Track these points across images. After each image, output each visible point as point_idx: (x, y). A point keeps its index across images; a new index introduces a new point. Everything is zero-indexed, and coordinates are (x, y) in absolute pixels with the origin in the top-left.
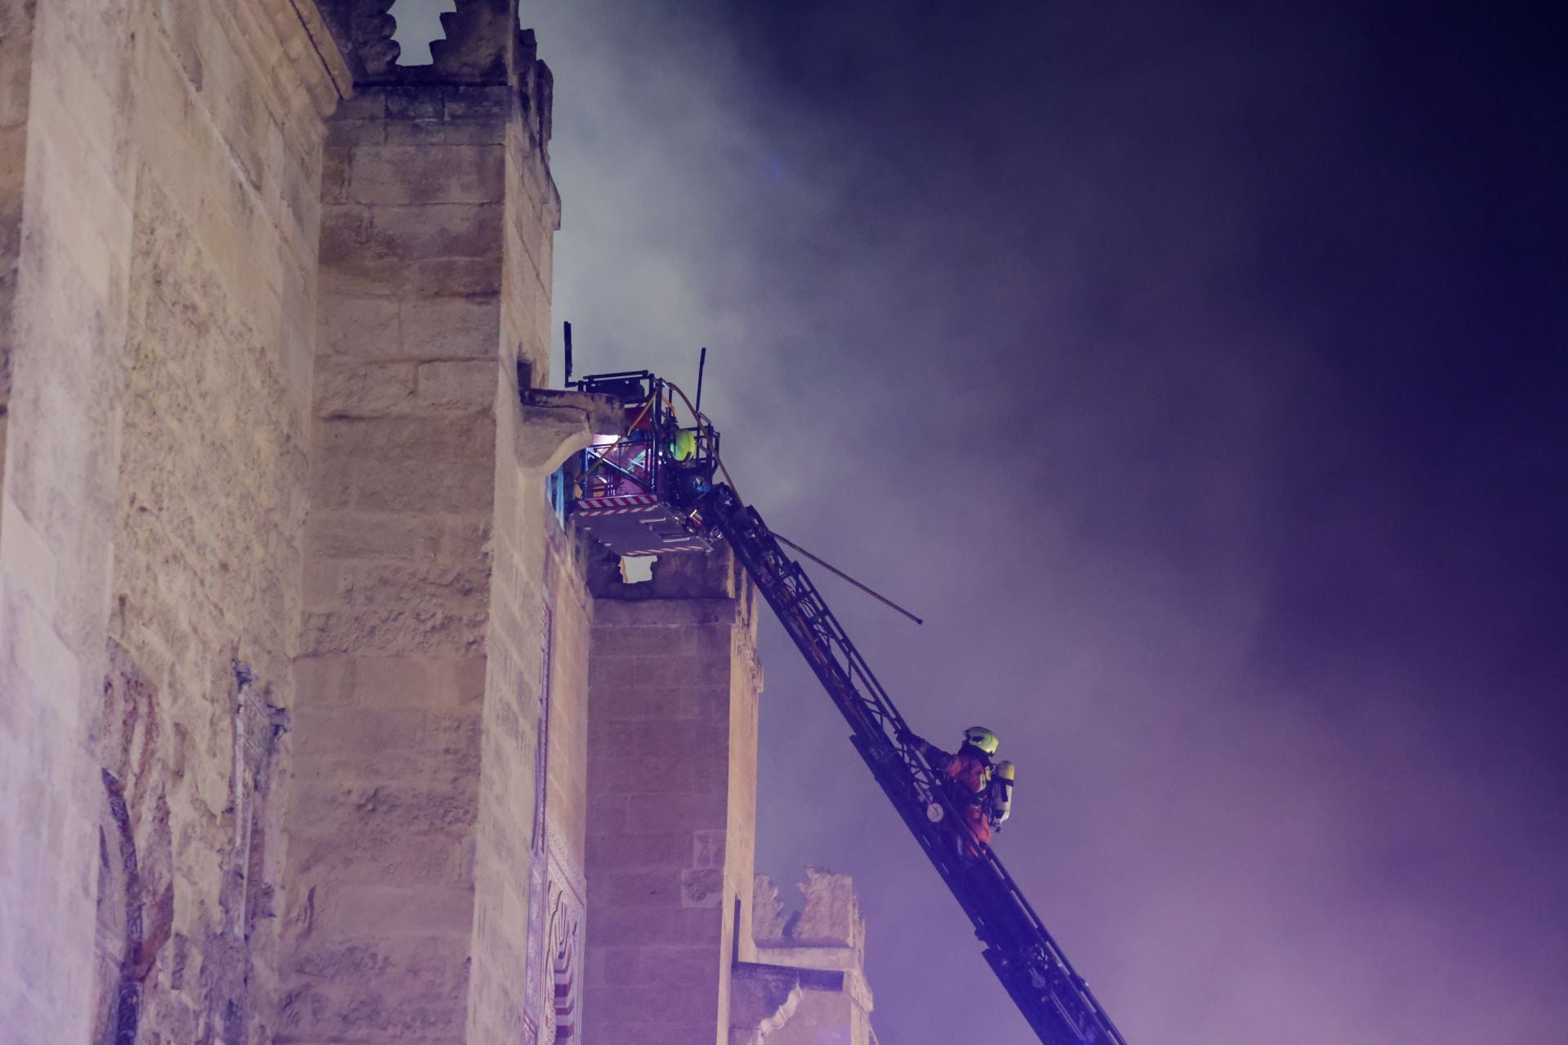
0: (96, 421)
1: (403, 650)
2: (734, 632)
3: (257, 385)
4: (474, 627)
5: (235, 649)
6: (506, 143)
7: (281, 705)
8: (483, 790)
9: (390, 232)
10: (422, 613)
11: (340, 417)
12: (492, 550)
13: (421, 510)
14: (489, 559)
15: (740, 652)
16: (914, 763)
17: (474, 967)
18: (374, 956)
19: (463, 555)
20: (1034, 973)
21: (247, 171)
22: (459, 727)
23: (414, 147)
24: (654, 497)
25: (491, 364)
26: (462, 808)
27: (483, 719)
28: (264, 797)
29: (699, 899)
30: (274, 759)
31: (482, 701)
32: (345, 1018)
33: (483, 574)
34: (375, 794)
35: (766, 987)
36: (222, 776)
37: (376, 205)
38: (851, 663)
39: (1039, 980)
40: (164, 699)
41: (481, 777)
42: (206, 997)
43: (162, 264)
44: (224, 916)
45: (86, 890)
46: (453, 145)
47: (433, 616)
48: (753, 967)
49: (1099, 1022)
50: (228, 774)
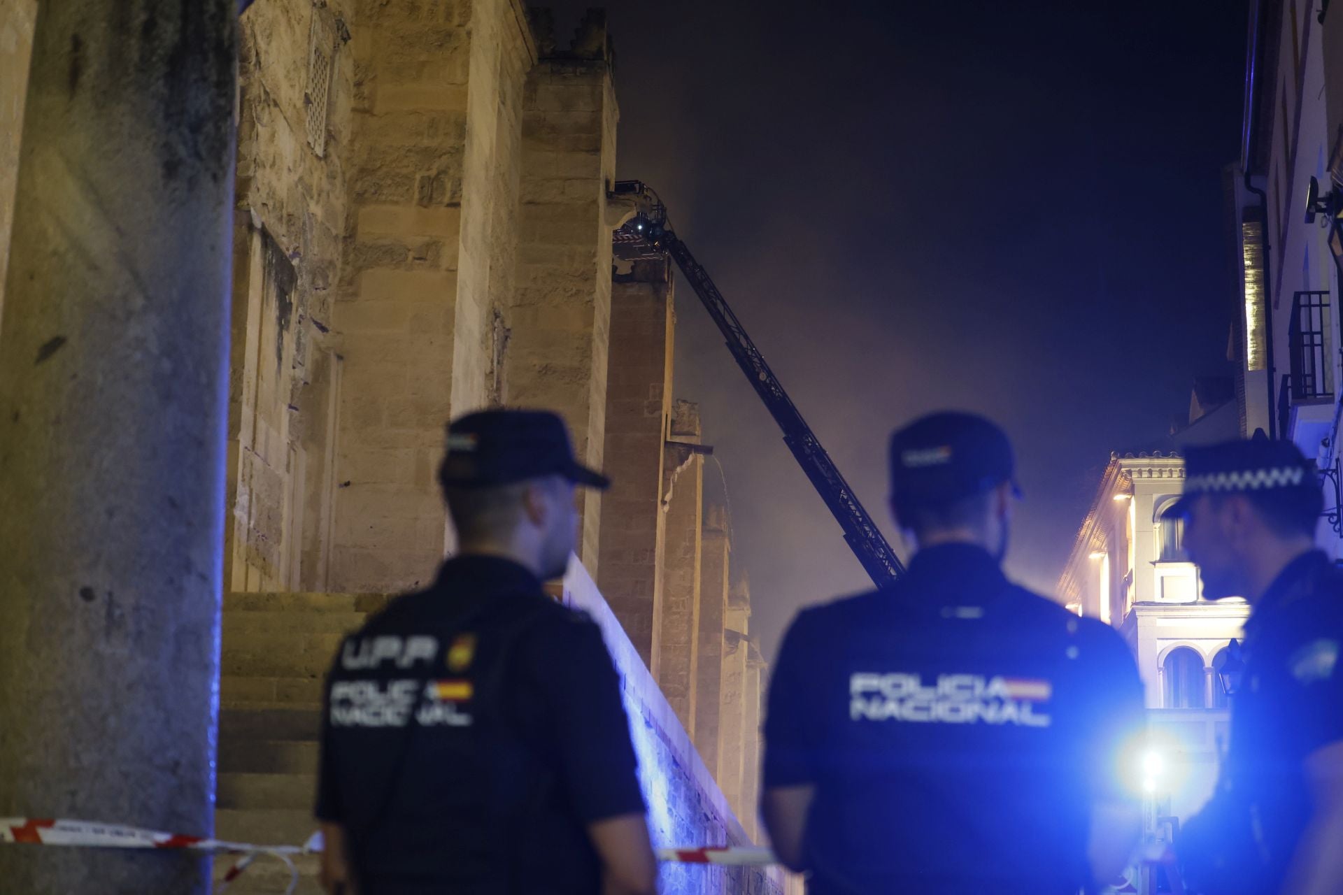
1: (559, 304)
2: (668, 296)
4: (589, 295)
5: (493, 304)
6: (603, 85)
7: (507, 328)
8: (593, 365)
9: (553, 123)
10: (567, 288)
11: (530, 203)
12: (597, 262)
13: (566, 244)
14: (596, 266)
16: (753, 355)
17: (589, 441)
19: (588, 263)
20: (805, 448)
22: (585, 338)
23: (563, 86)
24: (640, 236)
25: (597, 181)
26: (586, 373)
27: (593, 335)
28: (501, 367)
29: (652, 413)
30: (505, 350)
31: (593, 327)
33: (593, 272)
34: (547, 366)
35: (679, 452)
37: (547, 111)
38: (725, 308)
39: (808, 451)
41: (592, 360)
46: (580, 85)
47: (572, 289)
48: (673, 444)
49: (832, 468)
50: (491, 357)
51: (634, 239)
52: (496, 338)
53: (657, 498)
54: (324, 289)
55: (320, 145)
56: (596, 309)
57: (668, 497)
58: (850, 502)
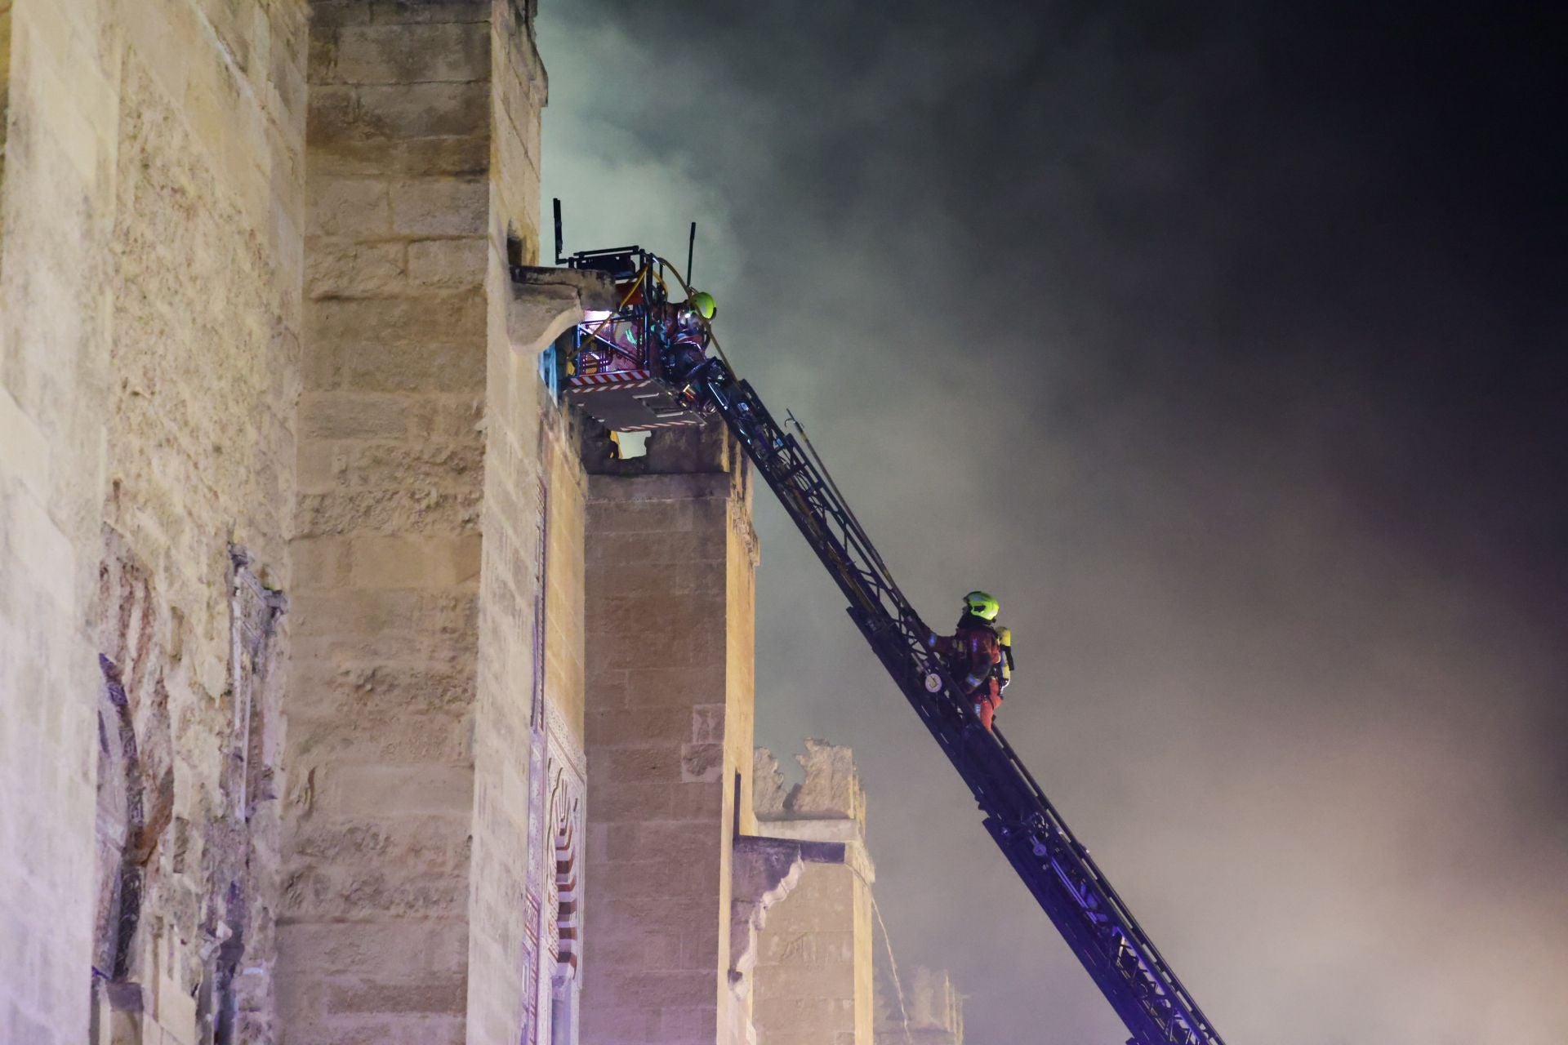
0: (86, 306)
1: (399, 529)
2: (728, 507)
3: (247, 267)
4: (469, 505)
5: (230, 533)
6: (492, 20)
7: (277, 587)
8: (480, 667)
9: (378, 112)
10: (417, 492)
11: (330, 298)
12: (486, 428)
13: (414, 389)
14: (483, 436)
15: (735, 526)
16: (911, 633)
17: (476, 845)
18: (375, 836)
19: (457, 434)
20: (1035, 840)
21: (232, 53)
22: (455, 607)
23: (400, 26)
24: (647, 373)
25: (481, 242)
26: (460, 686)
27: (479, 598)
28: (263, 679)
29: (699, 773)
30: (271, 641)
31: (479, 582)
32: (347, 898)
33: (477, 452)
34: (374, 674)
35: (767, 860)
36: (220, 659)
37: (363, 85)
38: (847, 535)
39: (1040, 849)
40: (160, 584)
41: (479, 655)
42: (208, 880)
43: (149, 148)
44: (224, 798)
45: (85, 775)
46: (438, 23)
47: (428, 495)
48: (755, 841)
49: (1101, 889)
50: (226, 657)
51: (633, 379)
52: (237, 612)
53: (716, 967)
56: (484, 538)
57: (745, 964)
58: (1141, 965)
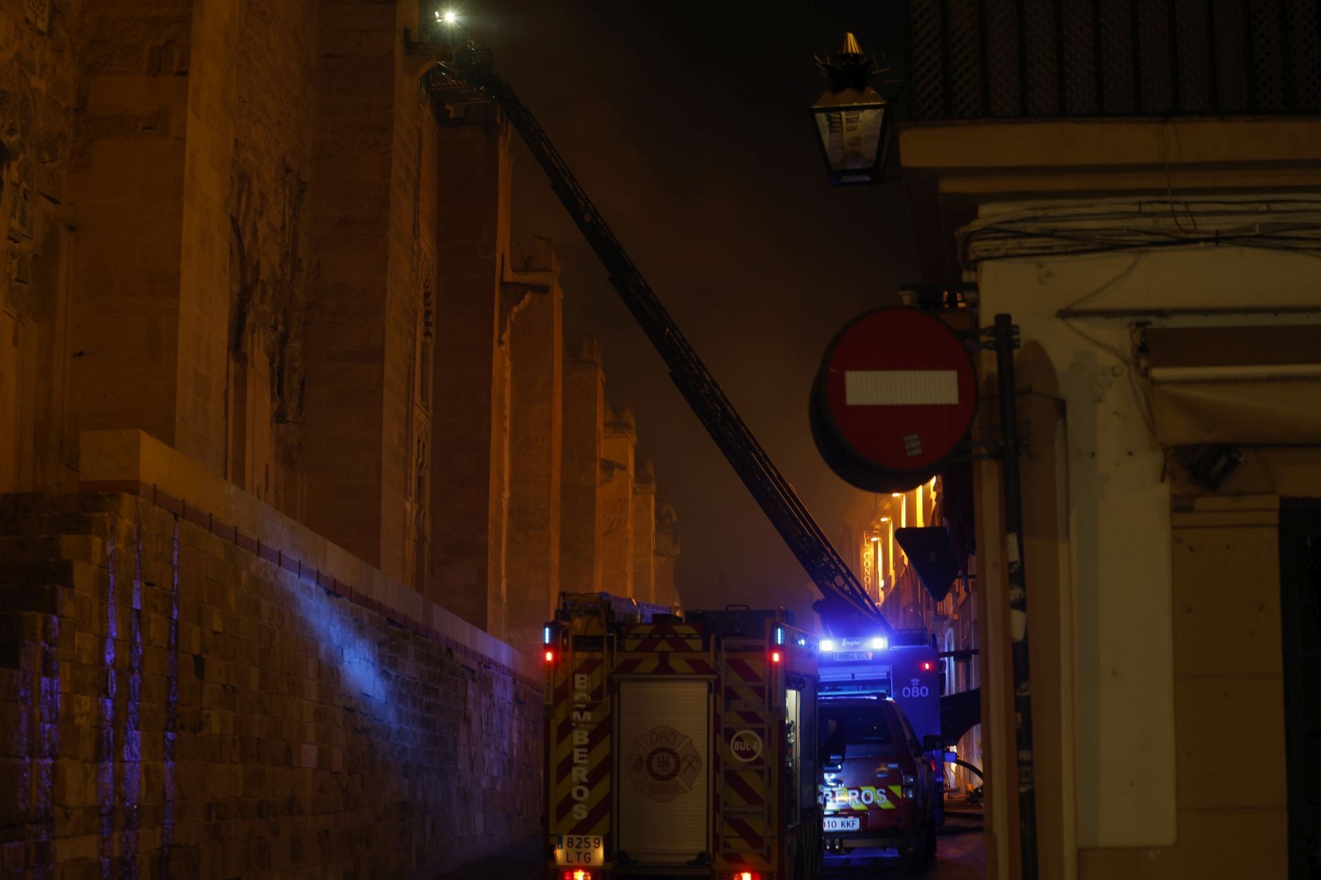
2: (500, 138)
3: (292, 44)
4: (386, 145)
5: (284, 158)
7: (303, 181)
8: (391, 215)
10: (364, 140)
11: (327, 56)
12: (394, 112)
14: (393, 116)
15: (502, 148)
16: (579, 196)
17: (388, 291)
18: (346, 287)
19: (381, 115)
22: (380, 189)
24: (465, 82)
25: (393, 32)
26: (382, 223)
27: (390, 185)
28: (298, 220)
29: (486, 255)
30: (302, 204)
31: (390, 177)
33: (390, 123)
34: (345, 218)
35: (515, 292)
36: (280, 213)
39: (633, 290)
40: (255, 182)
41: (391, 210)
42: (274, 307)
44: (281, 272)
47: (369, 141)
49: (657, 306)
52: (287, 192)
53: (492, 338)
54: (52, 162)
55: (43, 20)
56: (393, 159)
57: (505, 337)
58: (675, 340)
